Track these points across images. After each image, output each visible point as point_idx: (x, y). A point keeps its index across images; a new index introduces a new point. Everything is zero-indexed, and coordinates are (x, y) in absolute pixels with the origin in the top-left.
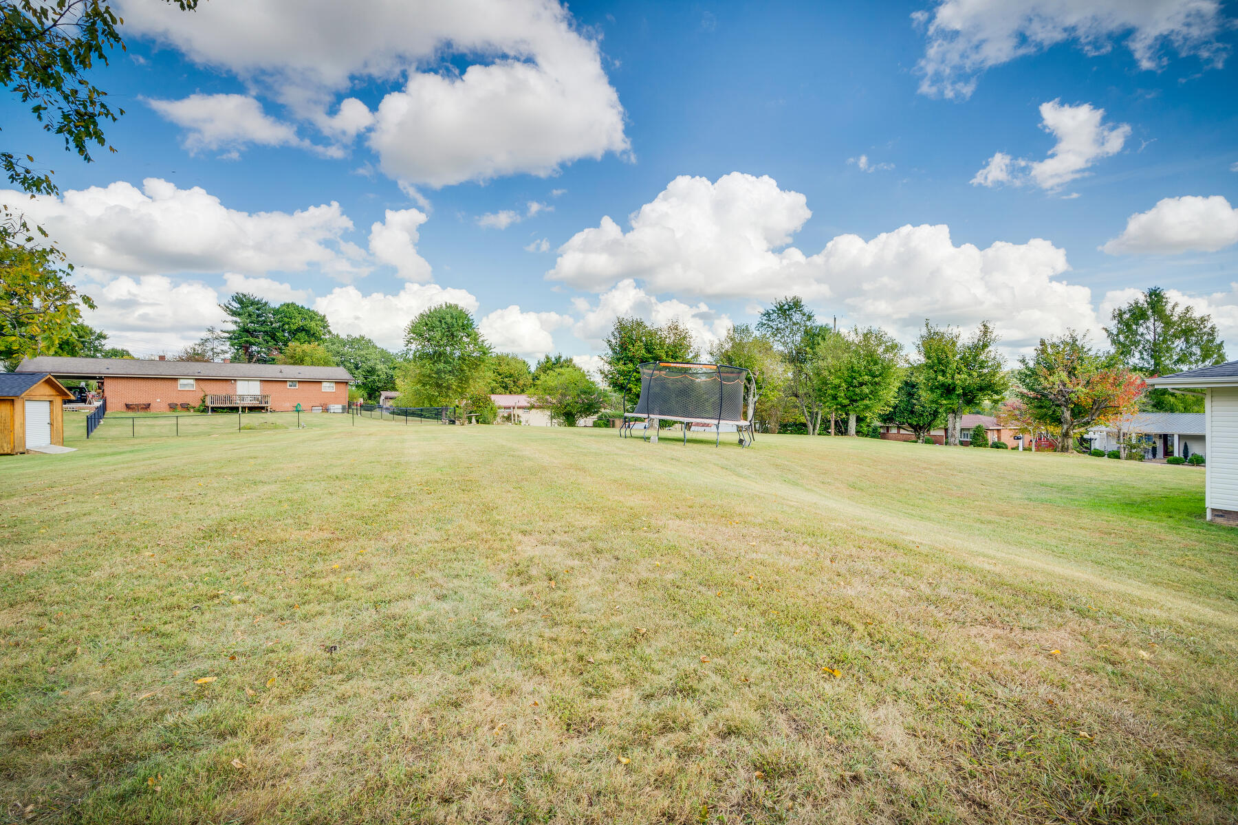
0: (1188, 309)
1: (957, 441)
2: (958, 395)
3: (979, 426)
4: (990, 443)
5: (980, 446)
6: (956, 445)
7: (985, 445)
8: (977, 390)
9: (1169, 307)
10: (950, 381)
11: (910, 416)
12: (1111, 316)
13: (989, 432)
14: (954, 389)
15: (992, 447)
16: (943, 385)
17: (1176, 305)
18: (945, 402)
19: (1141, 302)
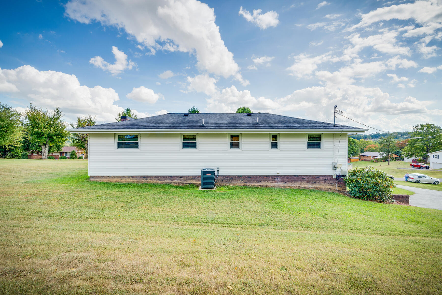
0: (136, 116)
1: (47, 157)
2: (45, 137)
3: (73, 151)
4: (78, 157)
5: (74, 158)
6: (46, 159)
7: (76, 158)
8: (54, 135)
9: (132, 114)
10: (40, 131)
11: (38, 147)
12: (117, 115)
13: (78, 153)
14: (43, 135)
15: (78, 159)
16: (37, 133)
17: (133, 114)
18: (38, 140)
19: (125, 112)
